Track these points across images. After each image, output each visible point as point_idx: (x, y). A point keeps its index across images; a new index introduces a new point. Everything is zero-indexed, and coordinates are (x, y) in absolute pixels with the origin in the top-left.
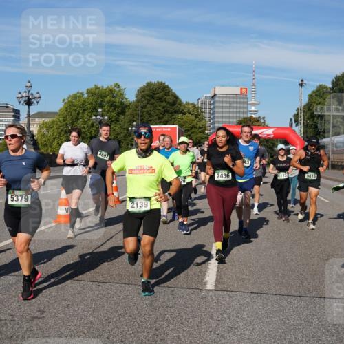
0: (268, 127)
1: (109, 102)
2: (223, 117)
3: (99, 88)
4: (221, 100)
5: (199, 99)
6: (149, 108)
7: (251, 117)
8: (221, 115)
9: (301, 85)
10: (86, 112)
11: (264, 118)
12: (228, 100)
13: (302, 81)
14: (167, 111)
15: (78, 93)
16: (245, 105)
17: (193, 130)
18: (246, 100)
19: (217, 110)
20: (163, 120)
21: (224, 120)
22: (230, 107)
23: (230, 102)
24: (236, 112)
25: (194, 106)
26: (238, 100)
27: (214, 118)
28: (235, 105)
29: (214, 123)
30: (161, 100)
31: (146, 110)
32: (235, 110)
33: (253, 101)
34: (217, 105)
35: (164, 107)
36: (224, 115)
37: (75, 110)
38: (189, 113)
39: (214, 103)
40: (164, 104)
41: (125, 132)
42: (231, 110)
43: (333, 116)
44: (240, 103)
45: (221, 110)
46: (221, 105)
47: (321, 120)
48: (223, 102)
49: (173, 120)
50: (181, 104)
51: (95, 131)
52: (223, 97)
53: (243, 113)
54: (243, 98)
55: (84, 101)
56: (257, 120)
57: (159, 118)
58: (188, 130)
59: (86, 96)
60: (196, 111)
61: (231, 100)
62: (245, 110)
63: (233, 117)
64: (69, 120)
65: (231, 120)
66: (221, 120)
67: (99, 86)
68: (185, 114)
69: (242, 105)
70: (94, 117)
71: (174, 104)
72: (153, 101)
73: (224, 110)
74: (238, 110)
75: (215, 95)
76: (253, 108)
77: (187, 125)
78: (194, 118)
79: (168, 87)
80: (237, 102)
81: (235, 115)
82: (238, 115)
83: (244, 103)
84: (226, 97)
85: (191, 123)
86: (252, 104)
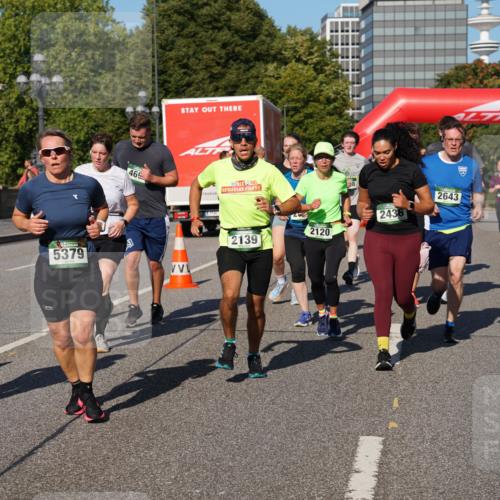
2: (394, 68)
4: (390, 16)
5: (324, 19)
6: (182, 48)
7: (480, 61)
8: (389, 61)
12: (410, 16)
14: (234, 57)
16: (461, 30)
17: (311, 108)
18: (461, 15)
19: (377, 46)
20: (223, 83)
21: (399, 76)
22: (415, 37)
23: (415, 24)
24: (435, 52)
25: (313, 38)
26: (440, 15)
27: (371, 70)
28: (430, 31)
29: (371, 85)
30: (215, 23)
31: (172, 54)
32: (430, 46)
33: (484, 16)
34: (377, 31)
35: (224, 46)
36: (399, 61)
38: (299, 60)
39: (370, 26)
40: (224, 35)
41: (117, 119)
42: (420, 46)
44: (445, 22)
45: (389, 46)
46: (389, 31)
48: (394, 23)
49: (252, 82)
50: (273, 33)
51: (29, 118)
52: (395, 10)
53: (455, 52)
54: (455, 8)
56: (497, 71)
57: (213, 77)
58: (296, 110)
60: (317, 53)
61: (420, 16)
62: (461, 45)
63: (425, 67)
65: (420, 75)
66: (389, 76)
68: (285, 62)
69: (450, 30)
70: (22, 79)
71: (252, 34)
72: (192, 27)
73: (399, 46)
74: (440, 45)
75: (371, 4)
76: (484, 37)
77: (292, 94)
78: (312, 72)
80: (435, 22)
81: (430, 60)
82: (440, 60)
83: (456, 22)
84: (404, 9)
85: (302, 87)
86: (481, 26)
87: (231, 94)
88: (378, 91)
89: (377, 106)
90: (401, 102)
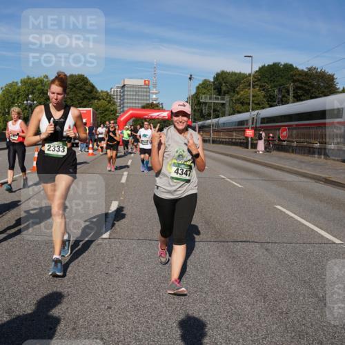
0: (164, 111)
1: (39, 90)
2: (130, 103)
3: (30, 79)
4: (129, 89)
5: (111, 89)
7: (153, 103)
8: (129, 101)
9: (190, 79)
10: (20, 98)
11: (162, 104)
12: (134, 89)
13: (191, 76)
14: (85, 98)
15: (13, 82)
16: (148, 94)
17: (107, 113)
18: (148, 90)
19: (126, 97)
20: (82, 104)
21: (131, 105)
22: (136, 95)
23: (136, 91)
25: (108, 94)
26: (143, 90)
27: (124, 103)
28: (140, 94)
29: (123, 107)
30: (80, 88)
32: (140, 97)
33: (154, 91)
34: (126, 93)
35: (83, 95)
36: (131, 101)
37: (11, 96)
38: (103, 99)
39: (124, 91)
40: (83, 92)
42: (137, 97)
43: (214, 103)
44: (144, 92)
45: (129, 97)
47: (206, 105)
48: (130, 91)
49: (90, 104)
50: (97, 92)
52: (130, 87)
53: (147, 100)
54: (146, 88)
55: (19, 89)
56: (157, 105)
57: (79, 103)
58: (103, 113)
59: (20, 84)
60: (109, 98)
61: (137, 89)
62: (148, 98)
63: (138, 103)
64: (6, 104)
65: (137, 105)
66: (129, 105)
67: (31, 77)
68: (100, 100)
69: (145, 94)
70: (25, 102)
71: (91, 92)
72: (74, 89)
74: (142, 98)
75: (124, 85)
76: (154, 96)
77: (101, 109)
79: (86, 78)
81: (140, 101)
82: (142, 101)
83: (147, 92)
84: (133, 87)
85: (104, 107)
86: (153, 93)
87: (85, 107)
88: (126, 109)
89: (124, 112)
90: (131, 112)
